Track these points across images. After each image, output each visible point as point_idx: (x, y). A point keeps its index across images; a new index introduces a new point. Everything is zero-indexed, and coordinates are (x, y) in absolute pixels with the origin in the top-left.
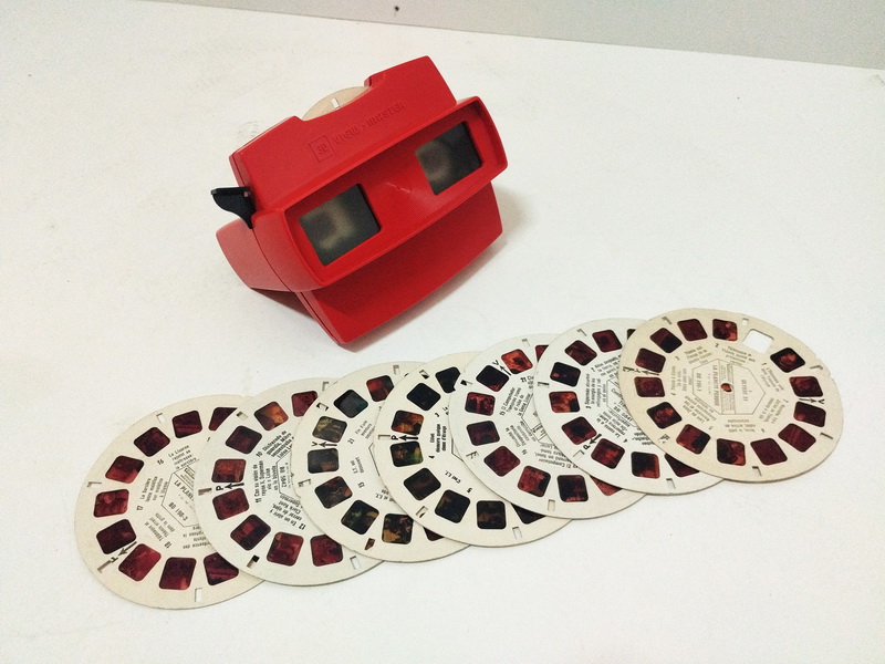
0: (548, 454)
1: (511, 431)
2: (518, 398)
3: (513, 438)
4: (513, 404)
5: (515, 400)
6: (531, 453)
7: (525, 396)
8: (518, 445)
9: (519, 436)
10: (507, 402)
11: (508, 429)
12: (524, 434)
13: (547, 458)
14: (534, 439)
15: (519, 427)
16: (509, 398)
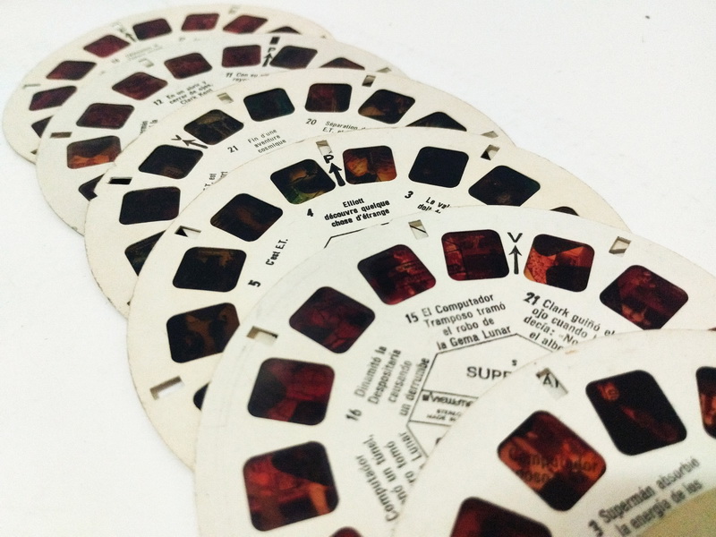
0: (390, 462)
1: (385, 358)
2: (478, 319)
3: (371, 372)
4: (453, 320)
5: (469, 315)
6: (362, 429)
7: (498, 325)
8: (360, 392)
9: (386, 377)
10: (446, 309)
11: (383, 350)
12: (400, 384)
13: (378, 471)
14: (405, 410)
15: (407, 365)
16: (460, 306)
